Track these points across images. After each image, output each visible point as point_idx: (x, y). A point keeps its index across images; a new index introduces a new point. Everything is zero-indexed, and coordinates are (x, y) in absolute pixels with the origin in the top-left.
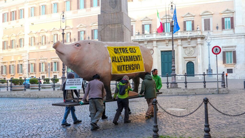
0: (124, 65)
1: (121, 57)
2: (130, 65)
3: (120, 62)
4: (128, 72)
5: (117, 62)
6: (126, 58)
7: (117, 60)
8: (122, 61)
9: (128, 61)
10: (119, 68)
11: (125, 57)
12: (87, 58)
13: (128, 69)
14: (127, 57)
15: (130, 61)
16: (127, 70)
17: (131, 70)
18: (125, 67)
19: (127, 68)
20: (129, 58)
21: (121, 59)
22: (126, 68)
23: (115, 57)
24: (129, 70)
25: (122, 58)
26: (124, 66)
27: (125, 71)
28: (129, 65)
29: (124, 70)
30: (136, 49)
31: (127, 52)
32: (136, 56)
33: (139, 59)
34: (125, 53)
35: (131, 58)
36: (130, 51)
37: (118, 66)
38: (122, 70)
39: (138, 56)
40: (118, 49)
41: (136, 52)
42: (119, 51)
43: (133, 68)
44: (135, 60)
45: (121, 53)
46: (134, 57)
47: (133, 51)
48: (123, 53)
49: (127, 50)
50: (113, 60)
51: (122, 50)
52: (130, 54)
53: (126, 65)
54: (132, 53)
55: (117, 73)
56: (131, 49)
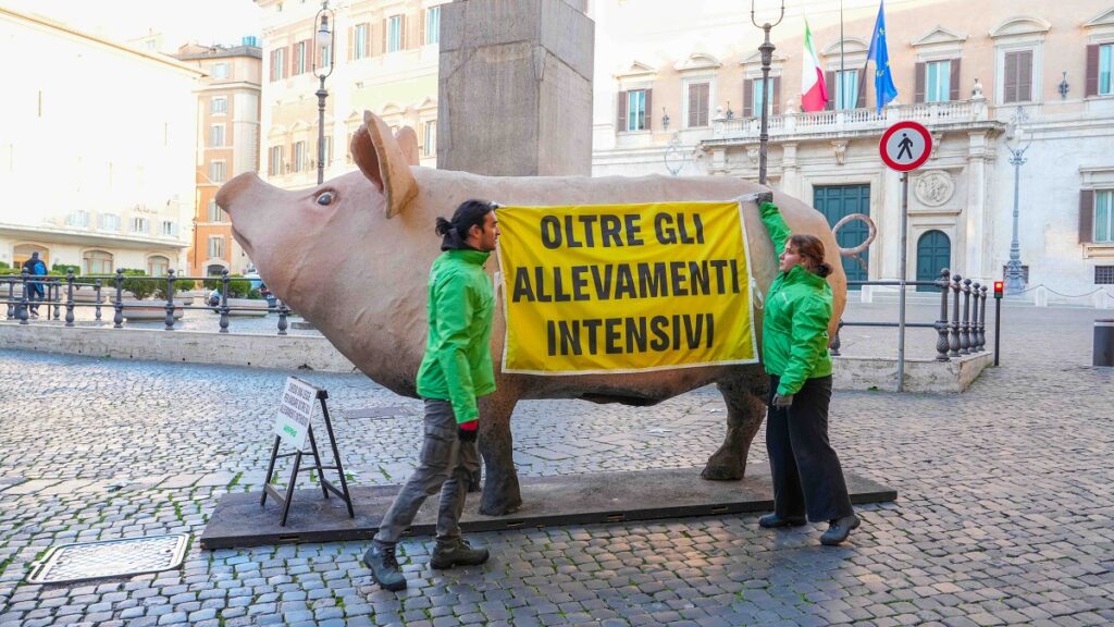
0: (599, 322)
1: (584, 269)
2: (643, 320)
3: (567, 298)
4: (620, 364)
5: (548, 299)
6: (614, 279)
7: (549, 290)
8: (587, 297)
9: (626, 295)
10: (561, 339)
11: (609, 268)
12: (361, 273)
13: (621, 343)
14: (624, 269)
15: (643, 295)
16: (619, 350)
17: (642, 348)
18: (601, 331)
19: (618, 336)
20: (636, 278)
21: (578, 283)
22: (611, 336)
23: (539, 271)
24: (630, 350)
25: (587, 276)
26: (592, 324)
27: (601, 357)
28: (630, 321)
29: (593, 351)
30: (704, 221)
31: (637, 236)
32: (692, 264)
33: (713, 284)
34: (620, 244)
35: (652, 276)
36: (659, 235)
37: (551, 324)
38: (578, 351)
39: (713, 263)
40: (568, 219)
41: (701, 241)
42: (579, 233)
43: (660, 342)
44: (679, 292)
45: (590, 243)
46: (681, 271)
47: (678, 234)
48: (606, 244)
49: (638, 229)
50: (524, 286)
51: (596, 227)
52: (652, 252)
53: (611, 323)
54: (670, 246)
55: (542, 364)
56: (669, 220)
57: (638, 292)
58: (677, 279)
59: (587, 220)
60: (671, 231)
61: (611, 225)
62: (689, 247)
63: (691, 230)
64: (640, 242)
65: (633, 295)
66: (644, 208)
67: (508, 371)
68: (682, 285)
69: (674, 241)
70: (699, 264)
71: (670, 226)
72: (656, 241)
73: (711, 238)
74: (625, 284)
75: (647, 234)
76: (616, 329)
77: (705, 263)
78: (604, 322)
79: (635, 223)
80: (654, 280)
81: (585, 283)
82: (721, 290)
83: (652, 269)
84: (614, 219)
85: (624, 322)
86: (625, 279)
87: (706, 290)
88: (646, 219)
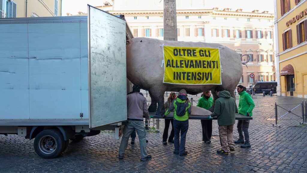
0: (185, 73)
1: (183, 61)
2: (196, 73)
3: (179, 67)
4: (191, 83)
5: (174, 67)
6: (189, 63)
7: (174, 65)
8: (183, 67)
9: (192, 67)
10: (177, 76)
11: (188, 61)
14: (192, 61)
15: (196, 67)
16: (190, 79)
17: (195, 79)
18: (186, 75)
19: (190, 76)
20: (194, 63)
21: (181, 64)
22: (188, 76)
23: (173, 61)
24: (192, 79)
25: (183, 62)
26: (184, 73)
27: (186, 81)
28: (193, 73)
29: (184, 79)
30: (211, 52)
31: (195, 54)
32: (208, 61)
33: (212, 66)
34: (191, 56)
35: (198, 63)
36: (200, 54)
37: (174, 73)
38: (180, 79)
39: (212, 61)
40: (180, 50)
41: (210, 56)
42: (182, 53)
43: (199, 78)
44: (204, 67)
45: (184, 55)
46: (205, 63)
47: (204, 55)
48: (188, 56)
49: (195, 53)
50: (169, 64)
51: (186, 52)
52: (198, 58)
53: (188, 73)
54: (203, 57)
55: (172, 81)
56: (203, 51)
57: (195, 67)
58: (204, 64)
59: (184, 50)
60: (203, 54)
61: (189, 52)
62: (207, 57)
63: (207, 54)
64: (196, 56)
65: (194, 67)
66: (197, 48)
67: (164, 82)
68: (205, 66)
69: (203, 56)
70: (209, 61)
71: (203, 53)
72: (199, 55)
73: (212, 56)
74: (192, 65)
75: (198, 54)
76: (189, 74)
77: (210, 61)
78: (187, 73)
79: (195, 52)
80: (198, 64)
81: (183, 64)
82: (214, 67)
83: (198, 62)
84: (190, 50)
85: (191, 73)
86: (192, 63)
87: (210, 67)
88: (198, 50)
